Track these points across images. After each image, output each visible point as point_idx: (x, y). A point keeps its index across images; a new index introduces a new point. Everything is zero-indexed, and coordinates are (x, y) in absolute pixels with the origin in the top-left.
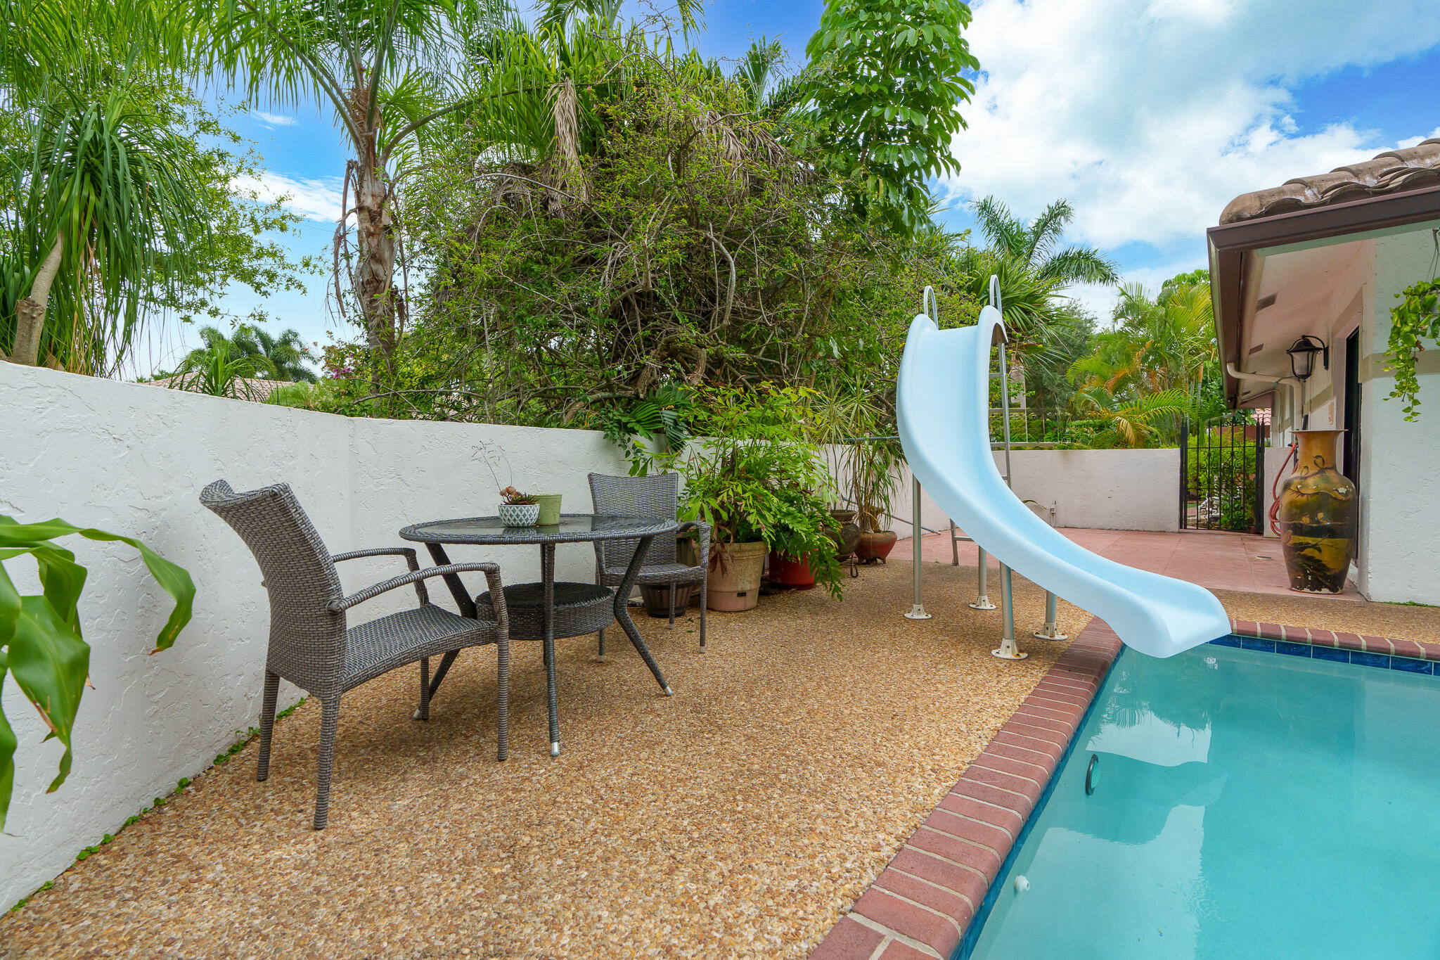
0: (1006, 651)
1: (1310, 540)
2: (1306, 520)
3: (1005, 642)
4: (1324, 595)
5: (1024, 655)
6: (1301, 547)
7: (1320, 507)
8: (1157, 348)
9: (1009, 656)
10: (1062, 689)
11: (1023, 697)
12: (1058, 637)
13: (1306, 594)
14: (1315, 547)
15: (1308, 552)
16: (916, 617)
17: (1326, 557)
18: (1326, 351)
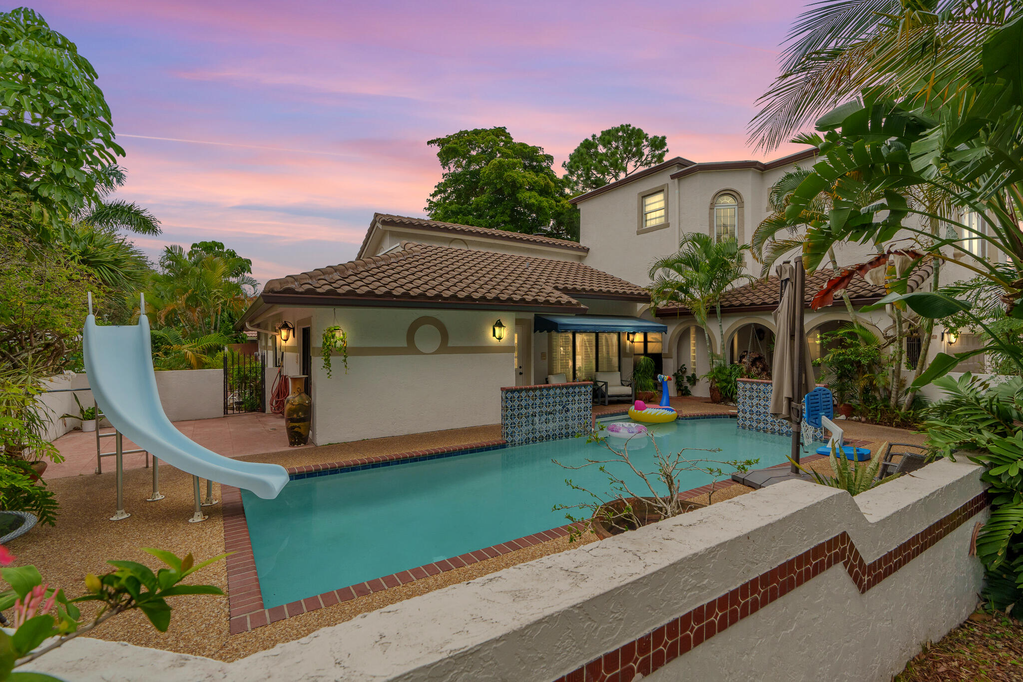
0: (198, 518)
1: (297, 424)
2: (295, 416)
3: (196, 514)
4: (302, 447)
5: (207, 517)
6: (293, 428)
7: (300, 410)
8: (196, 295)
9: (200, 520)
10: (234, 526)
11: (222, 535)
12: (214, 502)
13: (296, 448)
14: (299, 427)
15: (296, 429)
16: (120, 518)
17: (302, 431)
18: (294, 329)
